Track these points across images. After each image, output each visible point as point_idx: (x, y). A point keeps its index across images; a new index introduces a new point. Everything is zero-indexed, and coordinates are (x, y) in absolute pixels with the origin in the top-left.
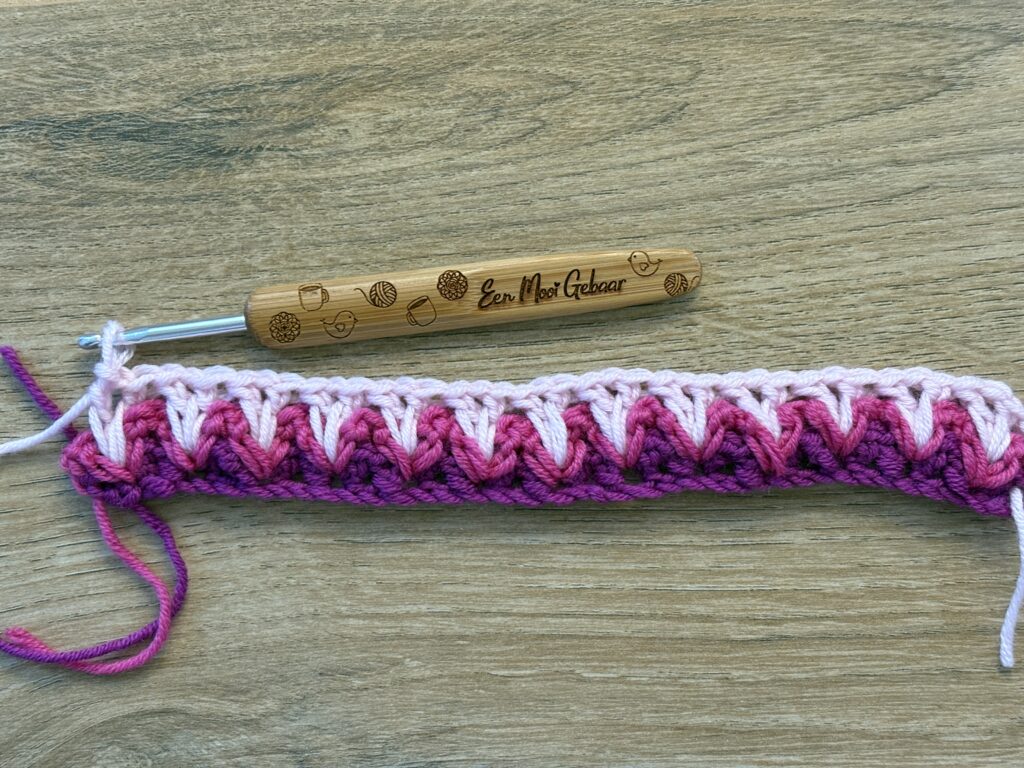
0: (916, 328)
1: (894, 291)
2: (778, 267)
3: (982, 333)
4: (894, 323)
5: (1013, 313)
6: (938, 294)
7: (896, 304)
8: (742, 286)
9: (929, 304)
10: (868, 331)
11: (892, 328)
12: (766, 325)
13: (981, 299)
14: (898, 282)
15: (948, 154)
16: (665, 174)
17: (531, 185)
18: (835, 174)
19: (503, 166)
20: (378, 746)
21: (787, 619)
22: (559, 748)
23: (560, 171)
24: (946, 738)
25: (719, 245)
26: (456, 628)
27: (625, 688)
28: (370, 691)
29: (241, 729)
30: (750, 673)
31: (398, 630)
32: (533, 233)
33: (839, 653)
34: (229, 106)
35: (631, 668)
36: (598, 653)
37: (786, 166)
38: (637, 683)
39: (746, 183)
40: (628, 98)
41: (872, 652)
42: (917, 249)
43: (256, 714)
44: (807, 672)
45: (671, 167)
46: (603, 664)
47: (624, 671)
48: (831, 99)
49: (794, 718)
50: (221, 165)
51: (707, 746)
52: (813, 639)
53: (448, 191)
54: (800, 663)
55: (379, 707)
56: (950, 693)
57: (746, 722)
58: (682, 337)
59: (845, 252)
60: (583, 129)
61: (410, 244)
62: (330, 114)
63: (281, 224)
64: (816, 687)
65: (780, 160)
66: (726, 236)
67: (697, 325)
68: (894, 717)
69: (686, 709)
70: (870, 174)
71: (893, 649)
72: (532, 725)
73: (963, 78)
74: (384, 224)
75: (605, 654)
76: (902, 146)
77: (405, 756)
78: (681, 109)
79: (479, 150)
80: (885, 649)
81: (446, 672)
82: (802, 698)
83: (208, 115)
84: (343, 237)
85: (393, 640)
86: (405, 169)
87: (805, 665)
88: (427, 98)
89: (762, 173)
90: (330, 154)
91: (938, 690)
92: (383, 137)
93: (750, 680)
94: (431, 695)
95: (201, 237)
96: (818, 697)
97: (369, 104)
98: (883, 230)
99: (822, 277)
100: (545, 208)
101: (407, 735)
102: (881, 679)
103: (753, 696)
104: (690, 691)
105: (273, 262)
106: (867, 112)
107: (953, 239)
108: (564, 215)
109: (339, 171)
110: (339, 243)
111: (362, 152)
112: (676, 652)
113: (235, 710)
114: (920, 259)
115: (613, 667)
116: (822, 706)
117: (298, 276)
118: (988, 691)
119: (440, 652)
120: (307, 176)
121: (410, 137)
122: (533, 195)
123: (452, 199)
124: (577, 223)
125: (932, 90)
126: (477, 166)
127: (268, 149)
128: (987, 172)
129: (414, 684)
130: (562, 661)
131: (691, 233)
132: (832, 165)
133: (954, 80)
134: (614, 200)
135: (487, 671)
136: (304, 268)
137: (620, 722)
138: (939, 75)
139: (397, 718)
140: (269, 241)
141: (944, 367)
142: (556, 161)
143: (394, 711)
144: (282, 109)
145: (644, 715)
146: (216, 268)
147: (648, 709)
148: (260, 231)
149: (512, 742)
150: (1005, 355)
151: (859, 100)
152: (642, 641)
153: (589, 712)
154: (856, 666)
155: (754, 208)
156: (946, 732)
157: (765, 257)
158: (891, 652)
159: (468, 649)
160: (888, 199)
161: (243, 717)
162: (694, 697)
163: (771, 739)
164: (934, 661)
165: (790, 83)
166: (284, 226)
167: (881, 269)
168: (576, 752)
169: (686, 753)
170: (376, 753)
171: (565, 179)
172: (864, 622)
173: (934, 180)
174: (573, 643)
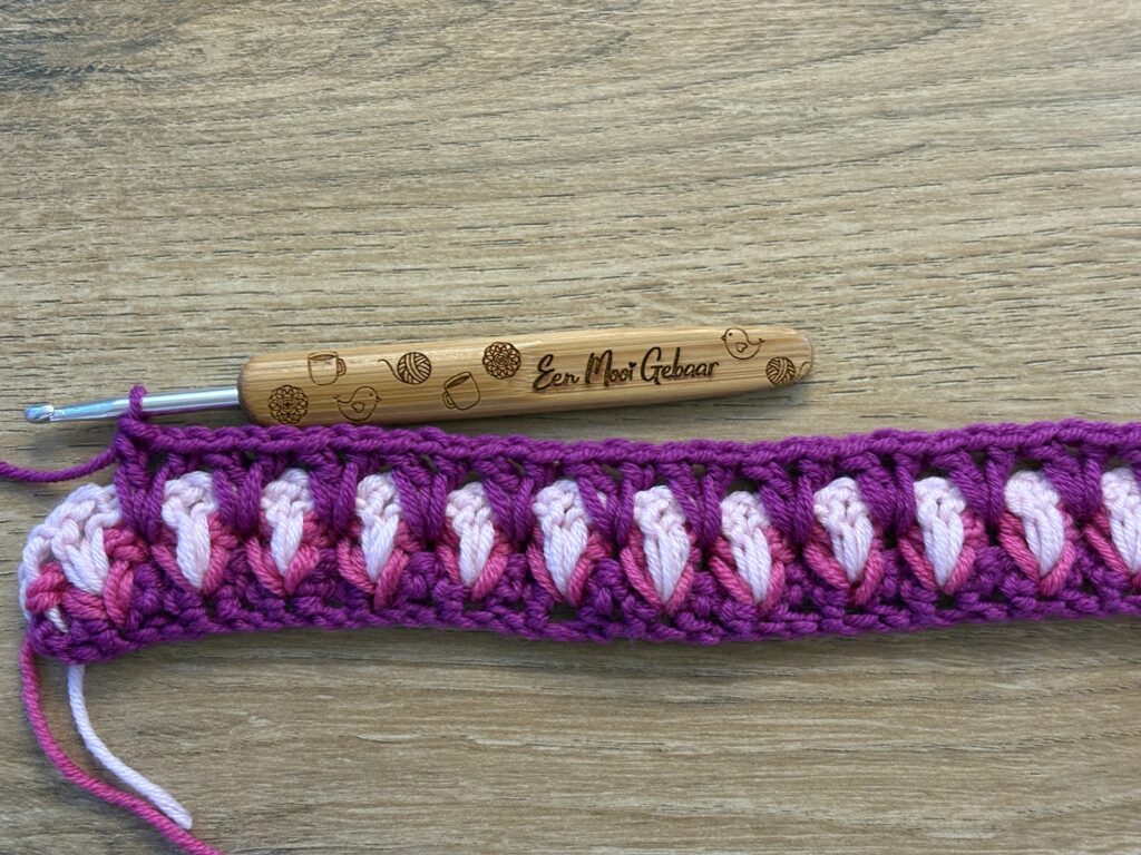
0: (905, 318)
1: (879, 272)
2: (736, 237)
3: (989, 327)
4: (878, 311)
5: (1027, 303)
6: (933, 277)
7: (882, 288)
8: (691, 260)
9: (921, 289)
10: (844, 320)
11: (875, 318)
12: (720, 310)
13: (987, 285)
14: (884, 261)
15: (950, 105)
16: (599, 119)
17: (431, 127)
18: (809, 126)
19: (397, 101)
20: (210, 827)
21: (736, 677)
22: (443, 835)
23: (469, 110)
24: (935, 834)
25: (664, 209)
26: (317, 679)
27: (531, 759)
28: (202, 757)
29: (35, 800)
30: (689, 744)
31: (241, 680)
32: (432, 185)
33: (801, 721)
34: (55, 16)
35: (538, 734)
36: (496, 714)
37: (749, 114)
38: (546, 754)
39: (700, 133)
40: (556, 24)
41: (844, 722)
42: (908, 221)
43: (54, 781)
44: (761, 744)
45: (607, 111)
46: (502, 728)
47: (529, 739)
48: (806, 34)
49: (743, 804)
50: (41, 88)
51: (632, 836)
52: (769, 702)
53: (326, 129)
54: (752, 733)
55: (213, 777)
56: (942, 777)
57: (681, 806)
58: (617, 320)
59: (819, 221)
60: (498, 58)
61: (276, 194)
62: (180, 29)
63: (113, 163)
64: (769, 764)
65: (741, 107)
66: (673, 198)
67: (634, 306)
68: (869, 805)
69: (605, 788)
70: (851, 127)
71: (869, 719)
72: (409, 805)
73: (969, 13)
74: (244, 167)
75: (506, 715)
76: (892, 95)
77: (245, 841)
78: (620, 40)
79: (367, 80)
80: (859, 717)
81: (302, 735)
82: (754, 777)
83: (27, 27)
84: (190, 181)
85: (234, 692)
86: (272, 100)
87: (758, 736)
88: (305, 14)
89: (718, 121)
90: (178, 77)
91: (927, 772)
92: (246, 59)
93: (689, 753)
94: (281, 763)
95: (11, 176)
96: (774, 777)
97: (231, 20)
98: (867, 197)
99: (789, 252)
100: (449, 155)
101: (248, 814)
102: (853, 756)
103: (692, 773)
104: (610, 766)
105: (101, 210)
106: (850, 51)
107: (953, 210)
108: (472, 165)
109: (189, 100)
110: (186, 188)
111: (218, 77)
112: (597, 715)
113: (28, 775)
114: (912, 233)
116: (779, 788)
117: (132, 229)
118: (988, 776)
119: (297, 709)
120: (148, 105)
121: (282, 61)
122: (433, 139)
123: (332, 139)
124: (488, 175)
125: (931, 27)
126: (364, 99)
127: (101, 70)
128: (995, 129)
129: (262, 749)
130: (452, 723)
131: (630, 193)
132: (805, 115)
133: (958, 16)
134: (536, 149)
135: (353, 734)
136: (139, 218)
137: (522, 803)
138: (940, 9)
139: (236, 791)
140: (94, 184)
141: (940, 367)
142: (464, 97)
143: (232, 783)
144: (120, 22)
145: (552, 794)
146: (27, 216)
147: (558, 788)
148: (86, 171)
149: (384, 824)
150: (1016, 355)
151: (841, 36)
152: (554, 700)
153: (482, 790)
154: (823, 739)
155: (709, 164)
156: (935, 826)
157: (722, 225)
158: (868, 722)
159: (331, 706)
160: (874, 158)
161: (39, 785)
162: (617, 773)
163: (714, 828)
164: (920, 737)
165: (757, 13)
166: (116, 166)
167: (863, 244)
168: (464, 841)
169: (606, 845)
170: (207, 837)
171: (474, 120)
172: (833, 683)
173: (932, 137)
174: (466, 701)
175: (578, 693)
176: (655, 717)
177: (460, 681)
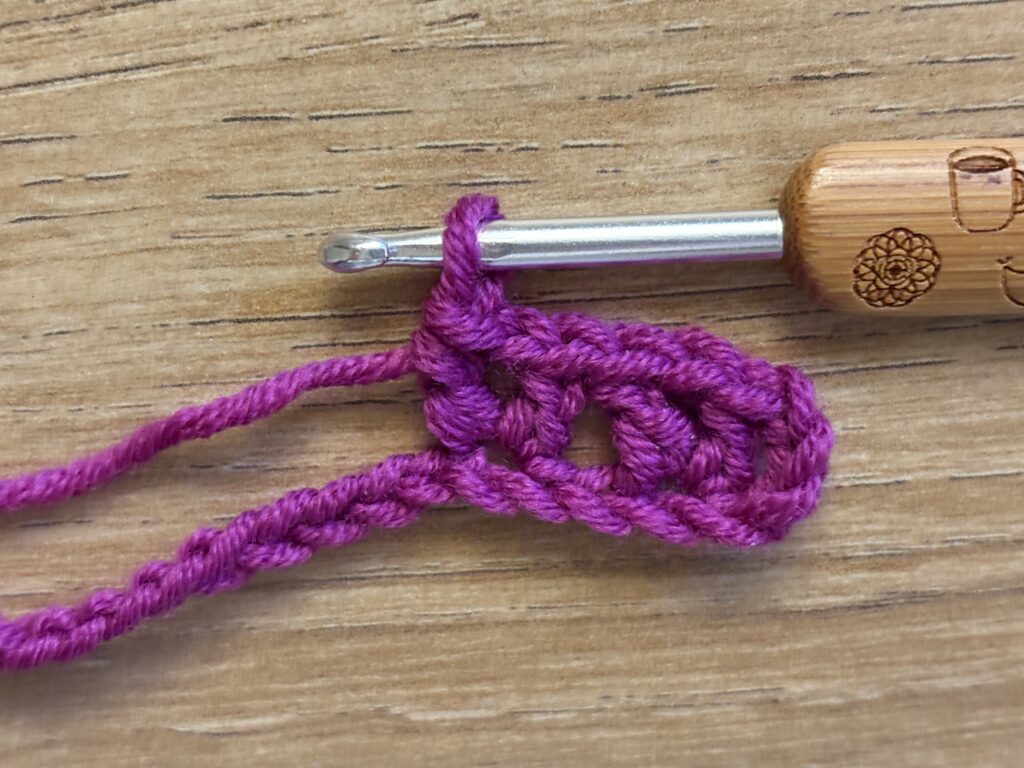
30: (832, 685)
36: (442, 665)
38: (548, 728)
44: (977, 672)
47: (513, 702)
52: (996, 594)
54: (960, 654)
64: (994, 704)
75: (461, 664)
82: (962, 731)
87: (973, 658)
93: (834, 701)
103: (841, 736)
112: (645, 649)
115: (483, 694)
130: (355, 688)
135: (167, 725)
162: (692, 748)
174: (378, 645)
175: (605, 611)
176: (762, 641)
177: (363, 611)
